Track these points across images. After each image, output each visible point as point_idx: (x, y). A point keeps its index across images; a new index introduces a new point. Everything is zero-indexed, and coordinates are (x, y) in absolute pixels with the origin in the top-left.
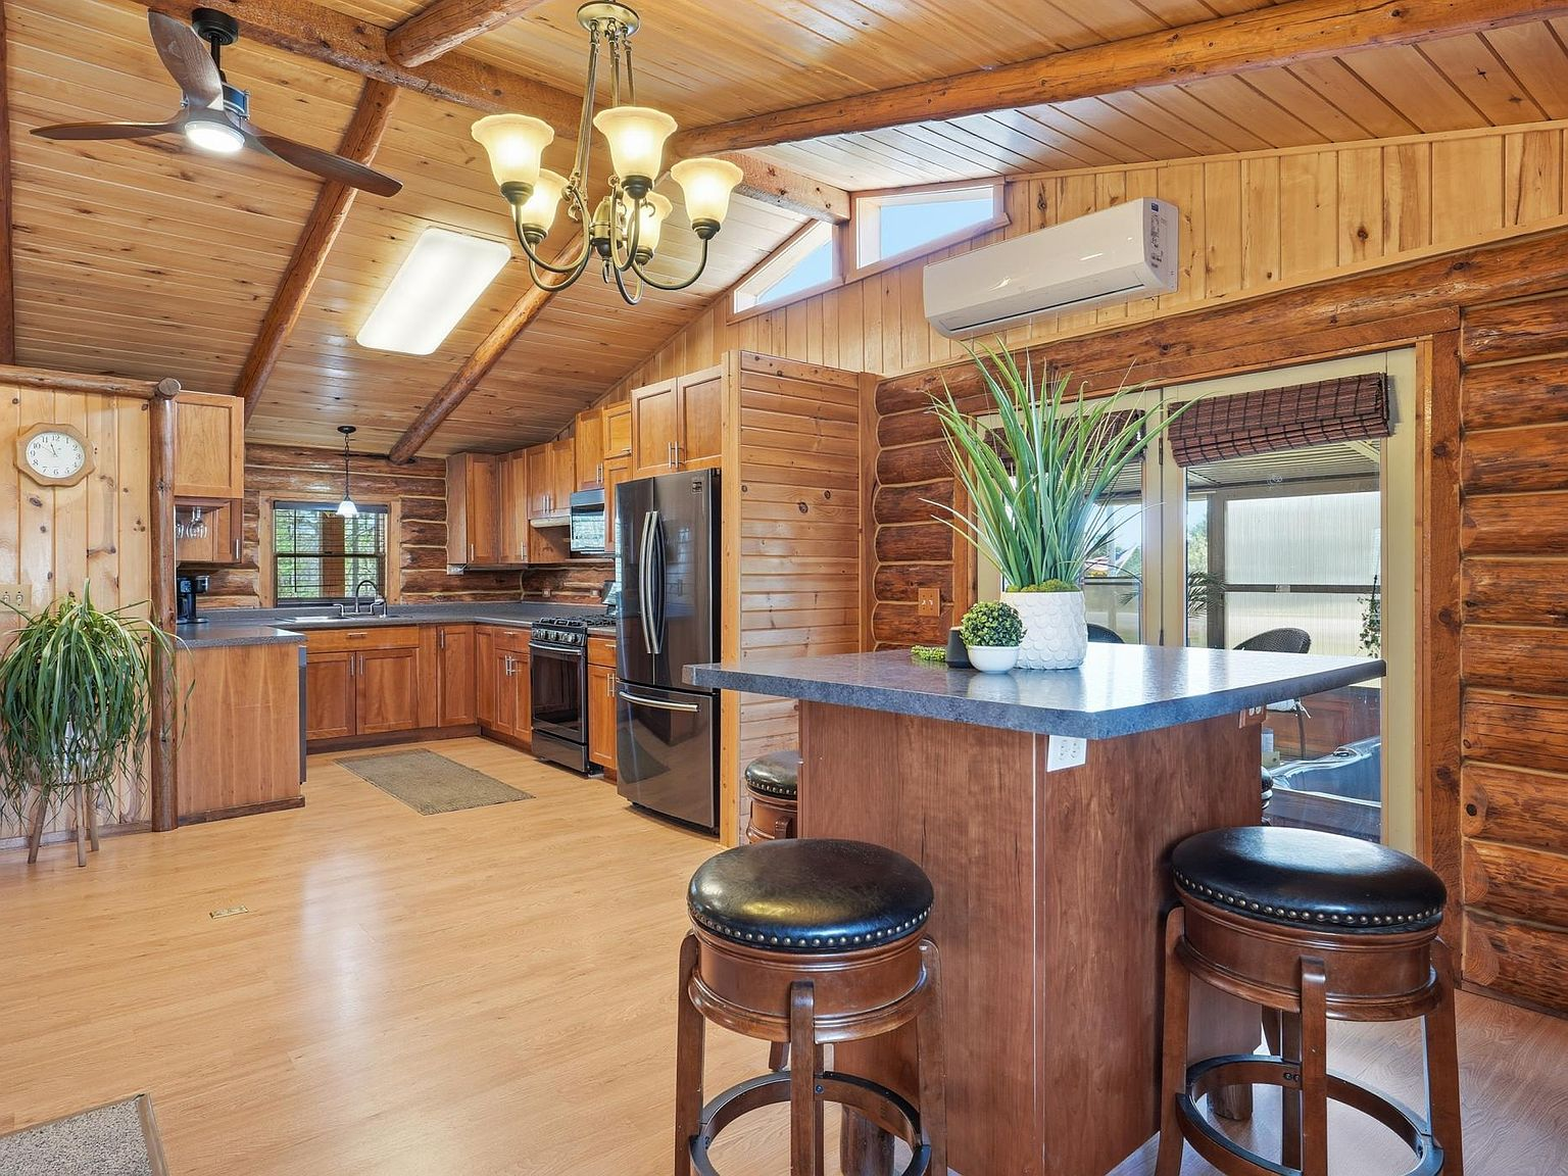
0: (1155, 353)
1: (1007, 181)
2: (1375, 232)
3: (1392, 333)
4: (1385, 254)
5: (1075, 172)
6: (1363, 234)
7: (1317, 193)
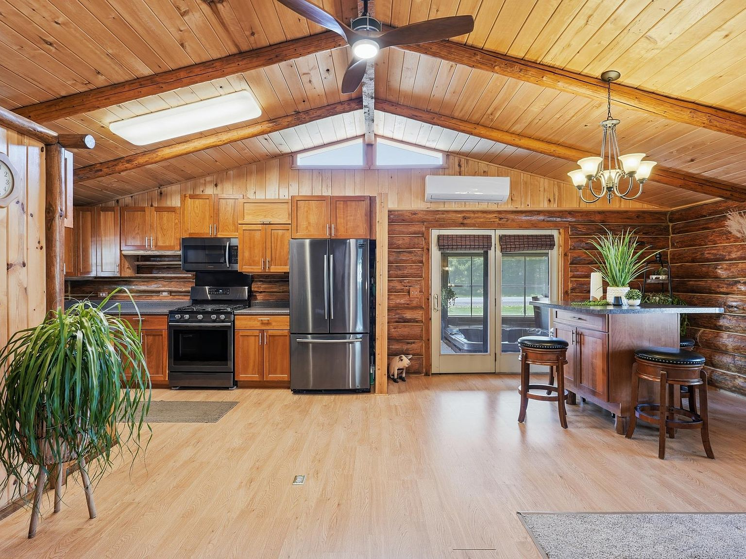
0: (497, 220)
1: (448, 154)
2: (552, 200)
3: (556, 226)
4: (554, 207)
5: (472, 159)
6: (550, 201)
7: (540, 187)
